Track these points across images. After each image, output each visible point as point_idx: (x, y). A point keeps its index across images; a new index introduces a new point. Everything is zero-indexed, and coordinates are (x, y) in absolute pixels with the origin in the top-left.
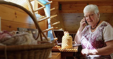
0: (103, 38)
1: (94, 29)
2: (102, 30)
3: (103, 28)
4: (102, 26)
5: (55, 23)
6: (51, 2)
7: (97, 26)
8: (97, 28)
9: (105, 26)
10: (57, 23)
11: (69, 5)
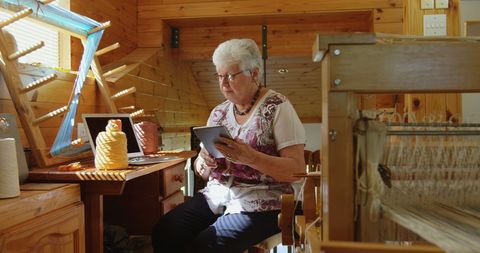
0: (272, 136)
1: (243, 114)
2: (269, 117)
3: (274, 110)
4: (270, 103)
5: (121, 93)
6: (108, 23)
7: (253, 104)
8: (255, 111)
9: (277, 103)
10: (126, 91)
11: (202, 30)
